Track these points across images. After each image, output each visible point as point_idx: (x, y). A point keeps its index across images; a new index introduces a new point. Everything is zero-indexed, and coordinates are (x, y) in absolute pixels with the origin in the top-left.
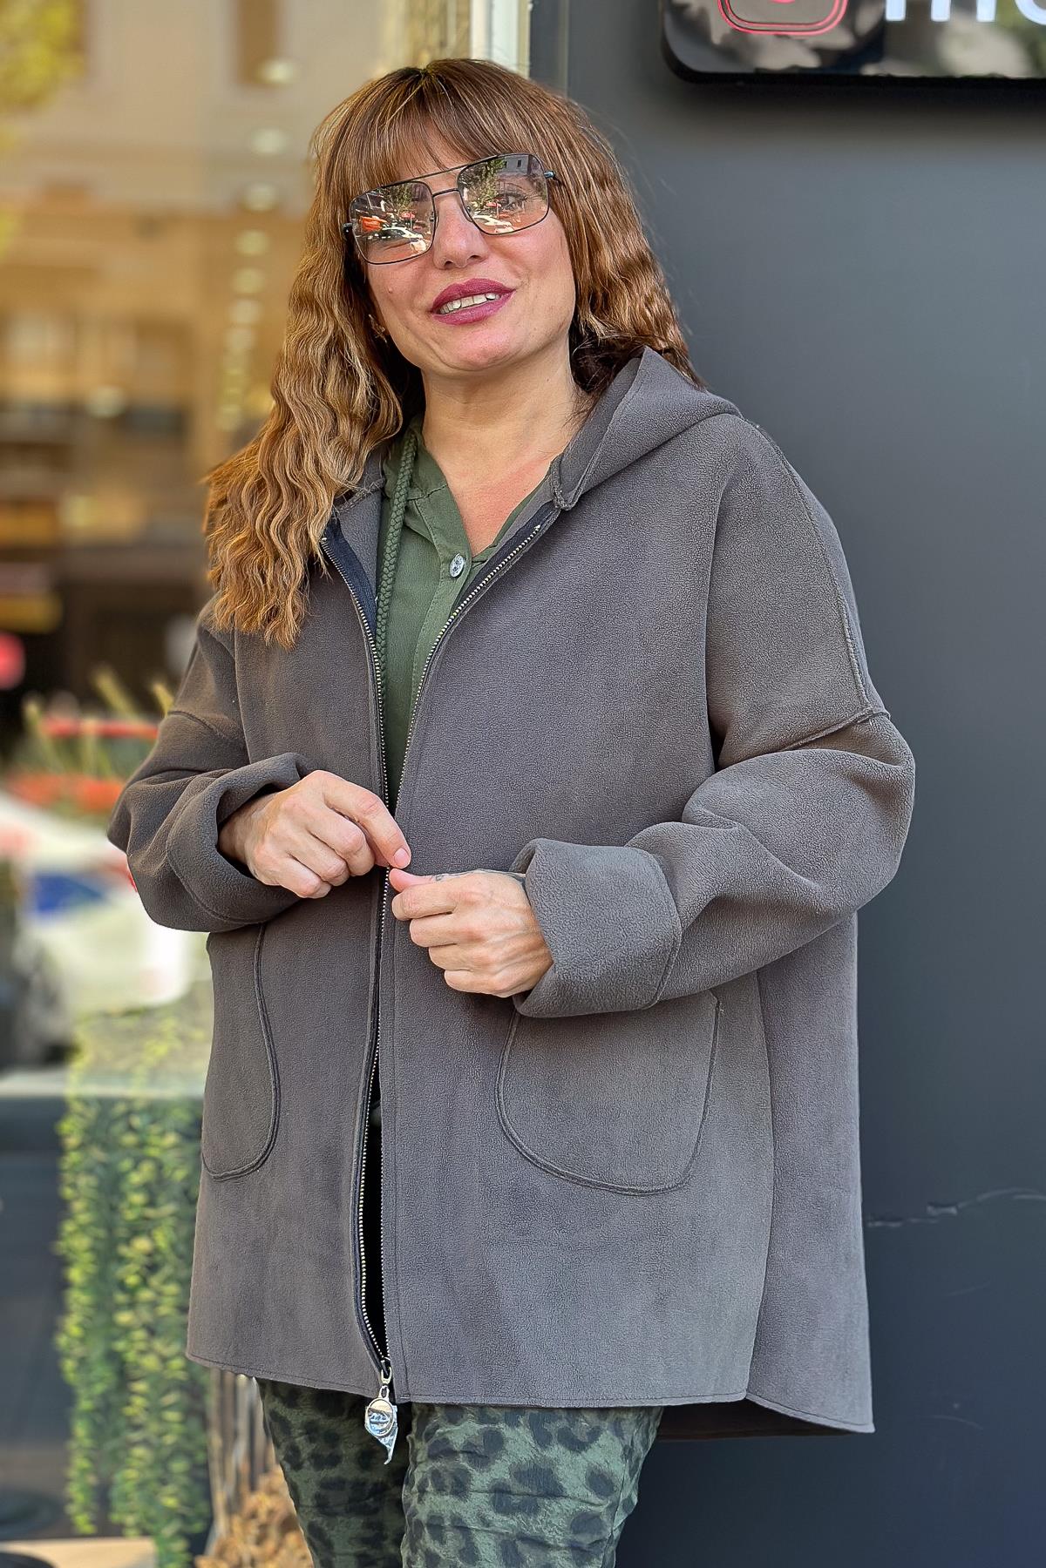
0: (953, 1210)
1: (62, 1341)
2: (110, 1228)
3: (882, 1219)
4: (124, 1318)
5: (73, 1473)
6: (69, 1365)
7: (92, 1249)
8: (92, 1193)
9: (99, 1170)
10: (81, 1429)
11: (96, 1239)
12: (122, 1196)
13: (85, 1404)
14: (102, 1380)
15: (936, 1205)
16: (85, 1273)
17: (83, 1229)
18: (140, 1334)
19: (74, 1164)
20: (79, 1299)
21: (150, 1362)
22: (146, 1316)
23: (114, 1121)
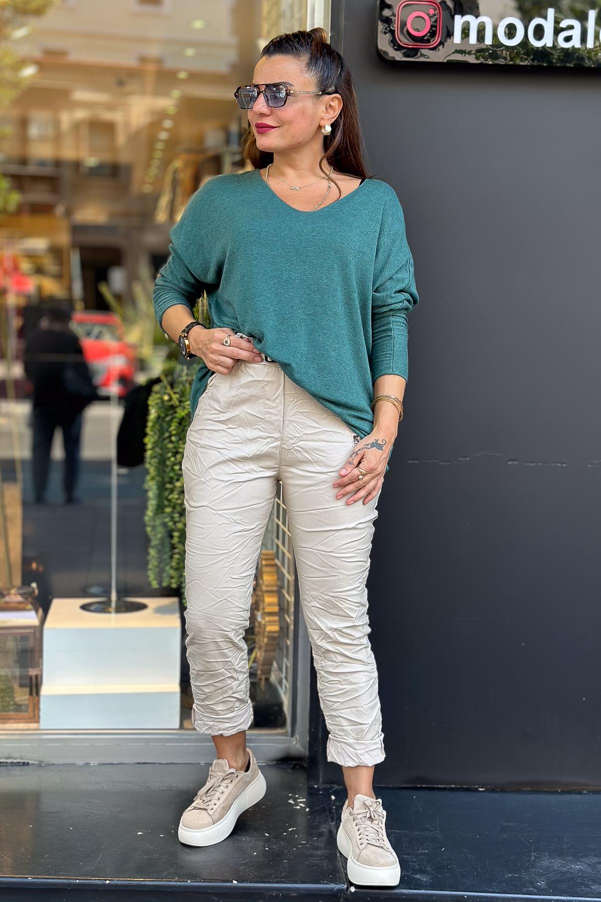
0: (468, 459)
1: (146, 518)
2: (163, 479)
3: (444, 462)
4: (168, 510)
5: (150, 566)
6: (149, 529)
7: (156, 484)
8: (156, 465)
9: (159, 457)
10: (152, 552)
11: (158, 481)
12: (167, 466)
13: (154, 542)
14: (160, 533)
15: (463, 457)
16: (154, 493)
17: (153, 478)
18: (176, 515)
19: (151, 454)
20: (152, 503)
21: (180, 525)
22: (178, 508)
23: (165, 439)
